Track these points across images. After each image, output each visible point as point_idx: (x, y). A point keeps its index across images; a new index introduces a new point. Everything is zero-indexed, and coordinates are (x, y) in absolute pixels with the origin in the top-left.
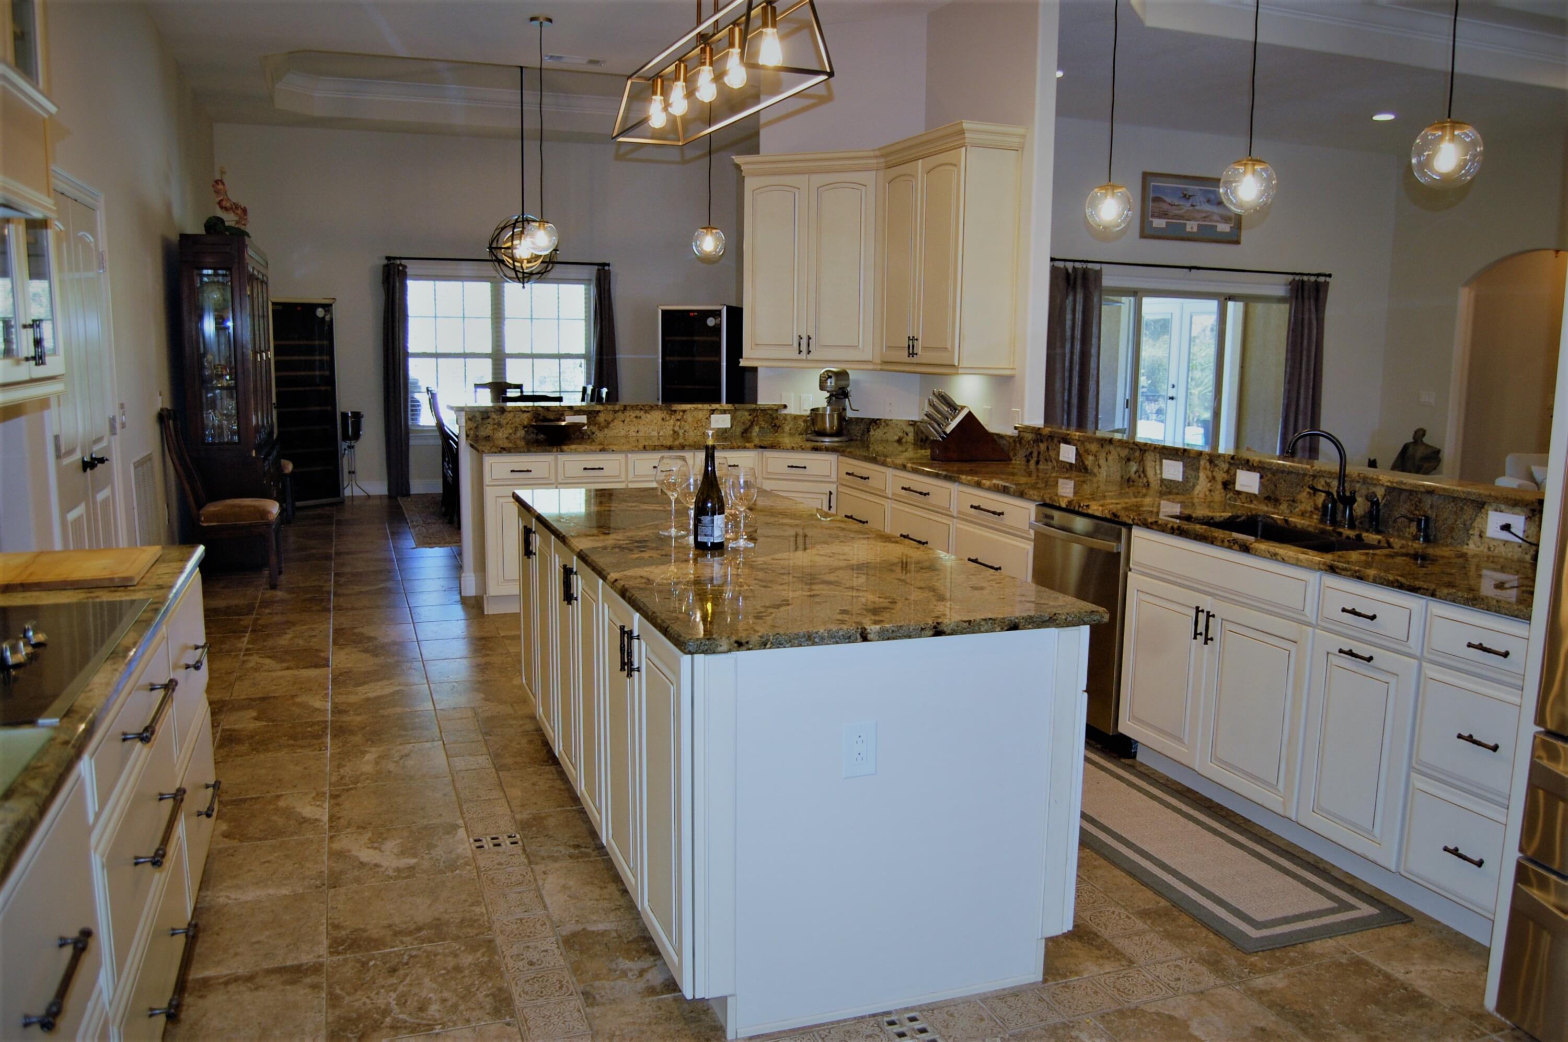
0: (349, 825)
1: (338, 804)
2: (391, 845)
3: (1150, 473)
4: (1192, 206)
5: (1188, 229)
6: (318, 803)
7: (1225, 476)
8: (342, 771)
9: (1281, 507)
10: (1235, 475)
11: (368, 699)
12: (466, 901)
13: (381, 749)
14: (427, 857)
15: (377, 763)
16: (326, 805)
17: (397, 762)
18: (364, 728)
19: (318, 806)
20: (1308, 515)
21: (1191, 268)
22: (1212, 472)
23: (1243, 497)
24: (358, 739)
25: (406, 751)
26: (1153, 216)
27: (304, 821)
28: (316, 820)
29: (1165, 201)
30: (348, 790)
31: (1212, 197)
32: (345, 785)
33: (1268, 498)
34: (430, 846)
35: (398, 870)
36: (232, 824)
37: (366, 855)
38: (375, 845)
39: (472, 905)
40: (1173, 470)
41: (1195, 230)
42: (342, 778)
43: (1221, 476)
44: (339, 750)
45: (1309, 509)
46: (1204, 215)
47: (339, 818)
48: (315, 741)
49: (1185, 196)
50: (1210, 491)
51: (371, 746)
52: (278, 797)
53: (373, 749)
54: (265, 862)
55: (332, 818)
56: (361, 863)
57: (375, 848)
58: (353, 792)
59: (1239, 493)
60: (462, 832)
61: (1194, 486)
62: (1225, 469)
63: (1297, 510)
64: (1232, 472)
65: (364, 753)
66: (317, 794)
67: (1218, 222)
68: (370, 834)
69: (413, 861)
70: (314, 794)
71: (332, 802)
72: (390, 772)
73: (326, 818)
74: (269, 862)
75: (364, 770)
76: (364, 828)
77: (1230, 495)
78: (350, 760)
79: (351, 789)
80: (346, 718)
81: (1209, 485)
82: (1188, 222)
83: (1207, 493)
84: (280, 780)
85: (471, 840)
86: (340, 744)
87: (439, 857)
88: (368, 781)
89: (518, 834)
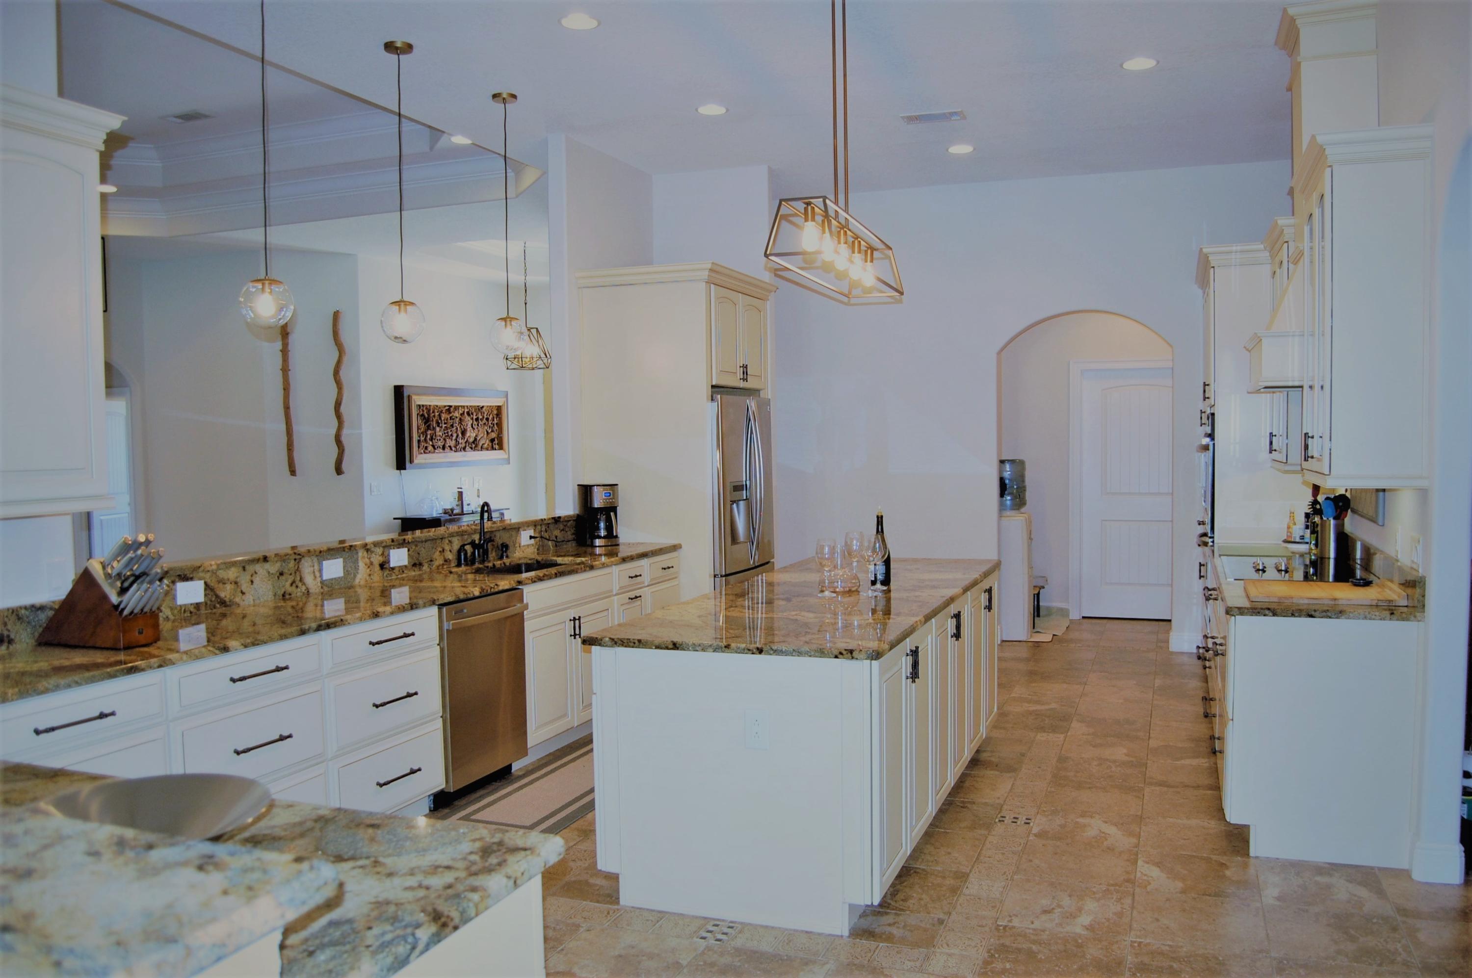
0: (1120, 853)
1: (1128, 873)
2: (1091, 833)
3: (309, 580)
6: (1145, 878)
7: (381, 559)
8: (1119, 908)
9: (424, 568)
10: (389, 555)
12: (1057, 794)
13: (1069, 929)
14: (1069, 821)
15: (1080, 910)
16: (1139, 875)
17: (1059, 906)
19: (1145, 875)
20: (441, 567)
22: (370, 558)
23: (396, 571)
24: (1093, 951)
25: (1044, 918)
27: (1158, 865)
28: (1148, 863)
30: (1116, 885)
32: (1118, 892)
33: (414, 565)
34: (1063, 826)
35: (1092, 817)
36: (1221, 873)
37: (1112, 830)
38: (1103, 835)
39: (1054, 792)
40: (333, 568)
42: (1120, 899)
43: (377, 559)
44: (1119, 938)
45: (441, 562)
47: (1128, 860)
48: (1146, 959)
50: (370, 575)
51: (1080, 936)
52: (1183, 892)
53: (1079, 930)
54: (1188, 839)
55: (1135, 862)
56: (1116, 825)
57: (1103, 833)
58: (1111, 882)
59: (393, 569)
60: (1035, 830)
61: (355, 576)
62: (380, 553)
63: (434, 566)
64: (386, 554)
65: (1090, 928)
66: (1146, 887)
68: (1105, 843)
69: (1081, 820)
70: (1149, 888)
71: (1132, 877)
72: (1070, 896)
73: (1140, 863)
74: (1185, 839)
75: (1096, 904)
76: (1109, 848)
77: (387, 572)
78: (1108, 920)
79: (1112, 885)
81: (368, 570)
83: (368, 578)
84: (1184, 911)
85: (1031, 824)
86: (1115, 947)
87: (1061, 818)
88: (1094, 890)
89: (995, 822)
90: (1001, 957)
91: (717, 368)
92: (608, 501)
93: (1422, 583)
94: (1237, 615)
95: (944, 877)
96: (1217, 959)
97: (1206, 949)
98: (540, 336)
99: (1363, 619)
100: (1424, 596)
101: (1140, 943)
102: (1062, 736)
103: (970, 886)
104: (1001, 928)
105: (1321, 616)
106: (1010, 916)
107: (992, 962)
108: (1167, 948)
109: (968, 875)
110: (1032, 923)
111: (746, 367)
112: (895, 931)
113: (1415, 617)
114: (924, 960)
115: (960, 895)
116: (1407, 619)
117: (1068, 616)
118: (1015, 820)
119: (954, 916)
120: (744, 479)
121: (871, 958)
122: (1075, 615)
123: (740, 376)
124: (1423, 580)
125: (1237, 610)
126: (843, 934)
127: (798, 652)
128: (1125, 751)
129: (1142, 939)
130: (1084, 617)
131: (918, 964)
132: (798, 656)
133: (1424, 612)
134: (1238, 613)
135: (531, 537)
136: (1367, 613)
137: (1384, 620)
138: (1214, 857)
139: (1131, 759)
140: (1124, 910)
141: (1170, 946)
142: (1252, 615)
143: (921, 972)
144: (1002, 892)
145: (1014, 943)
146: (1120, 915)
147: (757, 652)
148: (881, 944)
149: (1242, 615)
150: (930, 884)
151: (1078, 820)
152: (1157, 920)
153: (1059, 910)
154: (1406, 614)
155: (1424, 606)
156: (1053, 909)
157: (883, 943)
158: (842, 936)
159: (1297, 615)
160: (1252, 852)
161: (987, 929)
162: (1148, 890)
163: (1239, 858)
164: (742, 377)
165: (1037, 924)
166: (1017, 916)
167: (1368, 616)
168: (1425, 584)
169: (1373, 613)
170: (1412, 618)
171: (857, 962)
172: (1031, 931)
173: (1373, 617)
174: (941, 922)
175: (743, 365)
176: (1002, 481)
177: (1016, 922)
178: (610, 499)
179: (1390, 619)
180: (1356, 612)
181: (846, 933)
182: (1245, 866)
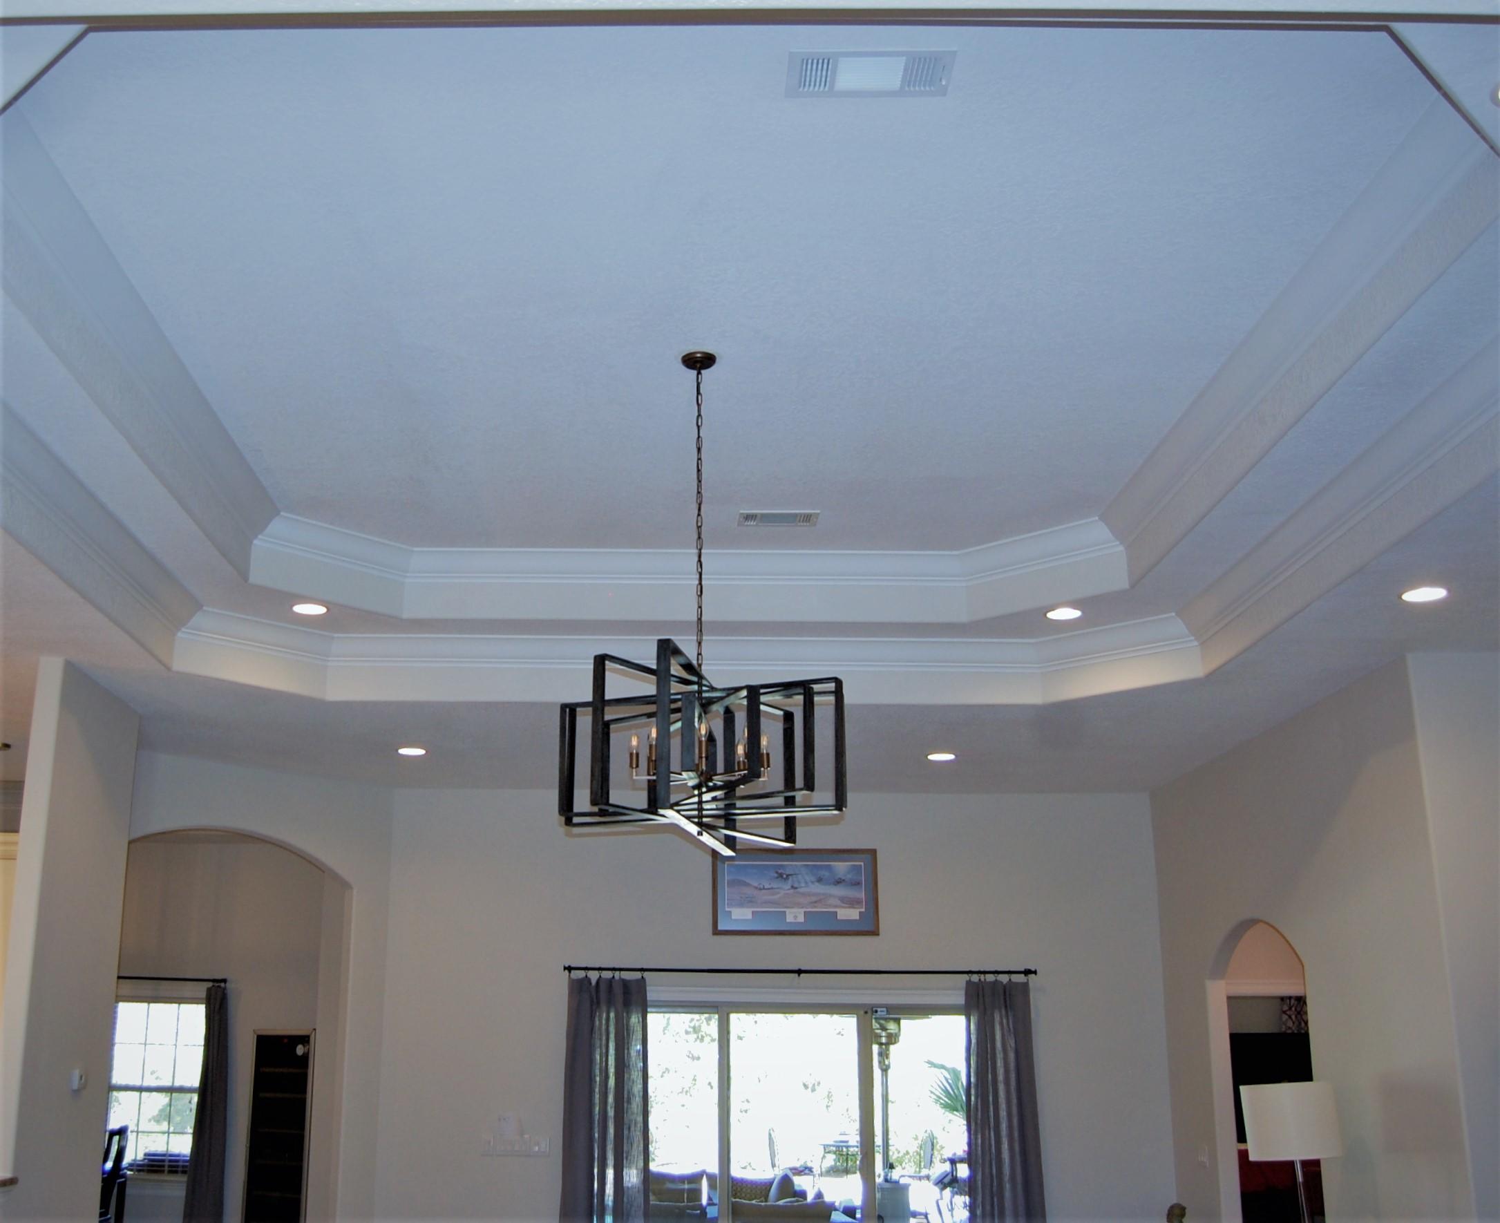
4: (793, 887)
5: (790, 919)
21: (799, 972)
26: (730, 905)
29: (747, 885)
31: (826, 874)
41: (801, 919)
46: (814, 899)
49: (781, 875)
67: (836, 907)
82: (788, 911)
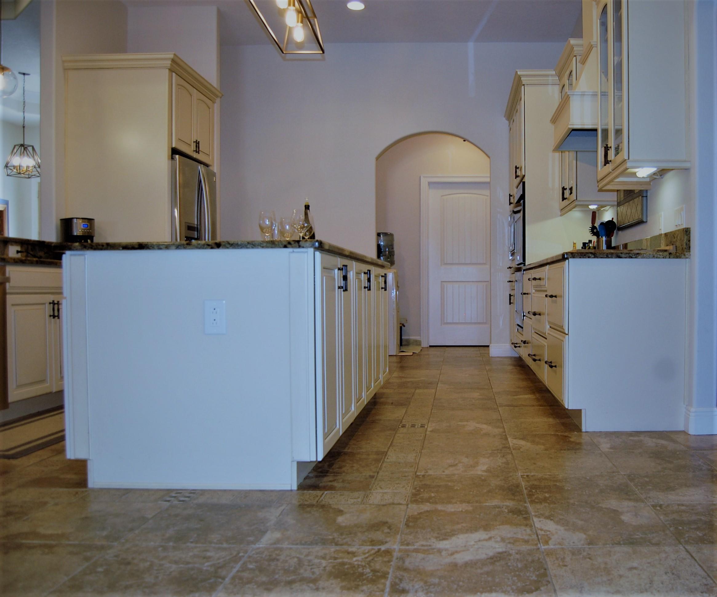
0: (494, 436)
1: (503, 444)
2: (470, 428)
6: (516, 445)
8: (504, 460)
11: (486, 528)
12: (439, 413)
13: (472, 473)
14: (452, 424)
15: (476, 463)
16: (511, 444)
17: (461, 462)
18: (489, 491)
24: (495, 482)
25: (451, 469)
27: (523, 439)
28: (515, 439)
30: (497, 450)
32: (500, 453)
34: (448, 427)
35: (467, 422)
36: (567, 440)
37: (484, 426)
39: (436, 412)
42: (504, 456)
44: (511, 474)
47: (501, 439)
51: (482, 475)
52: (546, 450)
53: (480, 473)
54: (537, 427)
55: (506, 439)
56: (486, 424)
57: (478, 428)
58: (494, 449)
60: (430, 429)
65: (488, 471)
66: (519, 449)
68: (482, 432)
69: (460, 423)
70: (521, 450)
71: (507, 445)
72: (467, 457)
73: (509, 439)
74: (535, 427)
75: (487, 460)
76: (485, 434)
78: (499, 466)
80: (510, 504)
84: (551, 458)
85: (426, 427)
86: (510, 479)
87: (446, 423)
88: (483, 453)
89: (399, 427)
90: (426, 490)
91: (176, 136)
92: (85, 231)
93: (688, 232)
94: (570, 258)
95: (368, 455)
96: (586, 478)
97: (576, 474)
98: (35, 151)
99: (652, 258)
100: (689, 241)
101: (527, 476)
102: (434, 391)
103: (389, 457)
104: (421, 476)
105: (625, 256)
106: (426, 470)
107: (419, 494)
108: (549, 476)
109: (387, 453)
110: (444, 472)
111: (199, 143)
112: (335, 484)
113: (684, 255)
114: (364, 497)
115: (383, 462)
116: (680, 258)
117: (420, 345)
118: (413, 426)
119: (381, 473)
120: (196, 223)
121: (319, 500)
122: (425, 344)
123: (193, 148)
124: (689, 230)
125: (570, 254)
126: (293, 489)
127: (252, 244)
128: (478, 394)
129: (528, 473)
130: (430, 346)
131: (360, 500)
132: (252, 248)
133: (690, 252)
134: (571, 256)
135: (18, 252)
136: (654, 254)
137: (665, 258)
138: (559, 434)
139: (485, 397)
140: (509, 461)
141: (550, 475)
142: (580, 258)
143: (363, 504)
144: (415, 459)
145: (433, 483)
146: (507, 463)
147: (215, 247)
148: (326, 492)
149: (574, 258)
150: (358, 459)
151: (458, 423)
152: (535, 464)
153: (461, 464)
154: (679, 254)
155: (690, 247)
156: (456, 464)
157: (326, 491)
158: (291, 490)
159: (610, 256)
160: (584, 429)
161: (410, 478)
162: (522, 451)
163: (576, 433)
164: (195, 150)
165: (447, 472)
166: (431, 469)
167: (656, 256)
168: (690, 232)
169: (658, 254)
170: (683, 256)
171: (306, 503)
172: (444, 476)
173: (659, 256)
174: (372, 477)
175: (196, 140)
176: (379, 246)
177: (430, 472)
178: (88, 229)
179: (669, 257)
180: (648, 254)
181: (295, 487)
182: (581, 436)
